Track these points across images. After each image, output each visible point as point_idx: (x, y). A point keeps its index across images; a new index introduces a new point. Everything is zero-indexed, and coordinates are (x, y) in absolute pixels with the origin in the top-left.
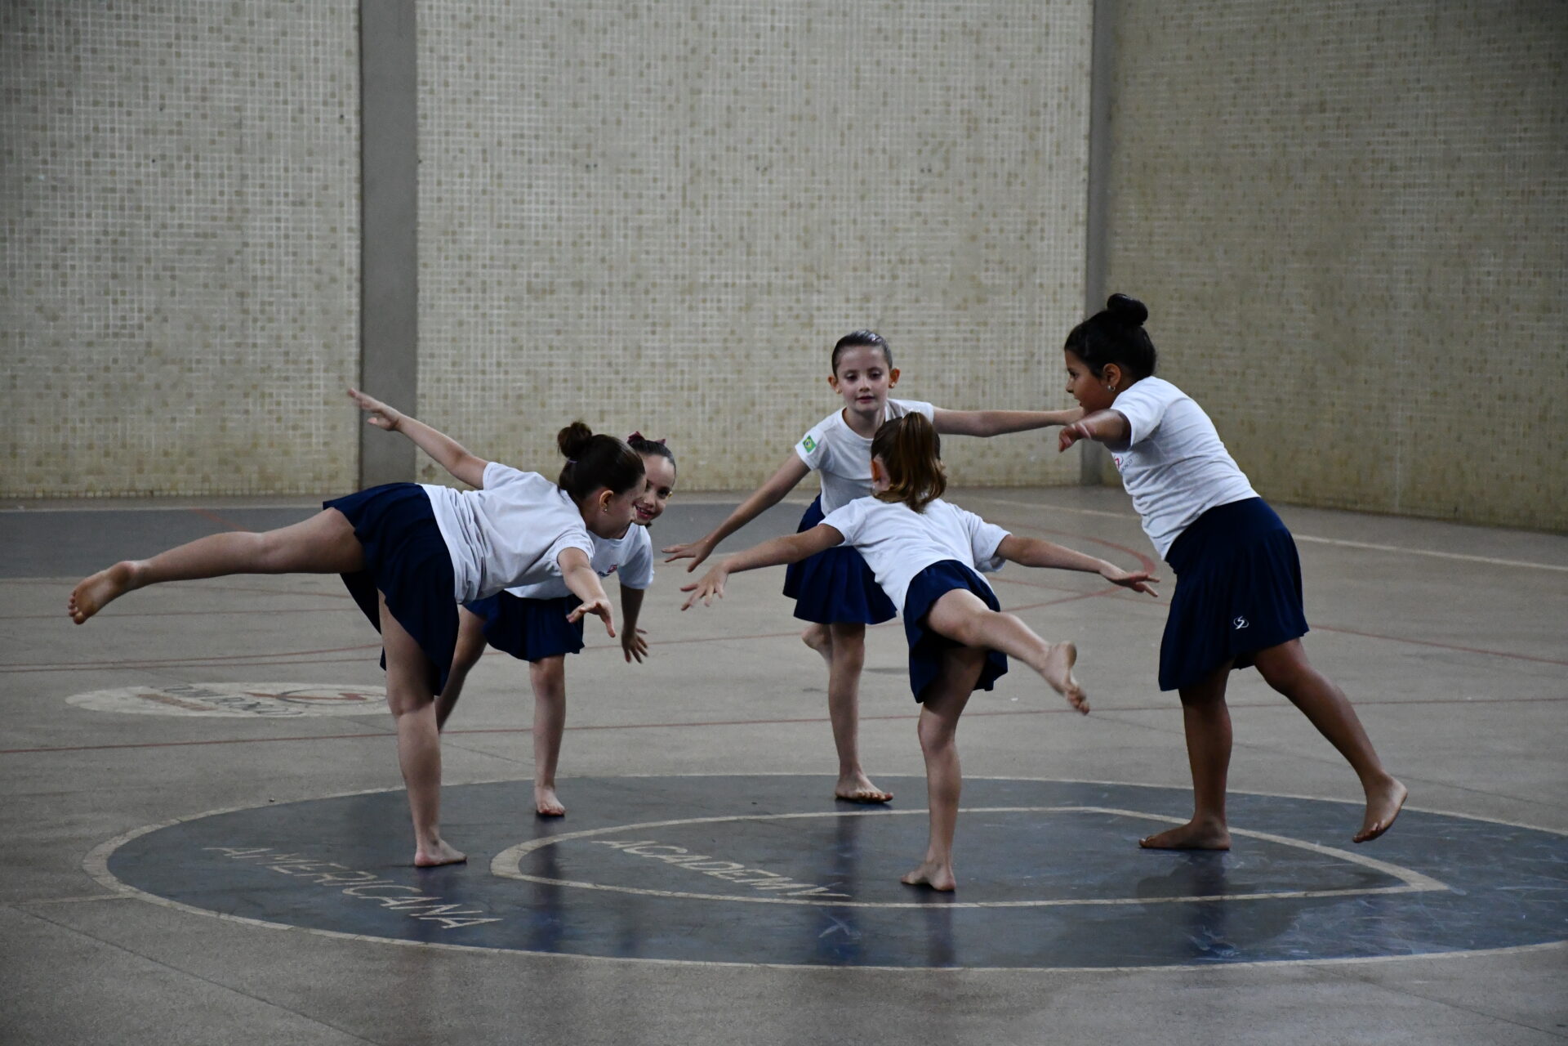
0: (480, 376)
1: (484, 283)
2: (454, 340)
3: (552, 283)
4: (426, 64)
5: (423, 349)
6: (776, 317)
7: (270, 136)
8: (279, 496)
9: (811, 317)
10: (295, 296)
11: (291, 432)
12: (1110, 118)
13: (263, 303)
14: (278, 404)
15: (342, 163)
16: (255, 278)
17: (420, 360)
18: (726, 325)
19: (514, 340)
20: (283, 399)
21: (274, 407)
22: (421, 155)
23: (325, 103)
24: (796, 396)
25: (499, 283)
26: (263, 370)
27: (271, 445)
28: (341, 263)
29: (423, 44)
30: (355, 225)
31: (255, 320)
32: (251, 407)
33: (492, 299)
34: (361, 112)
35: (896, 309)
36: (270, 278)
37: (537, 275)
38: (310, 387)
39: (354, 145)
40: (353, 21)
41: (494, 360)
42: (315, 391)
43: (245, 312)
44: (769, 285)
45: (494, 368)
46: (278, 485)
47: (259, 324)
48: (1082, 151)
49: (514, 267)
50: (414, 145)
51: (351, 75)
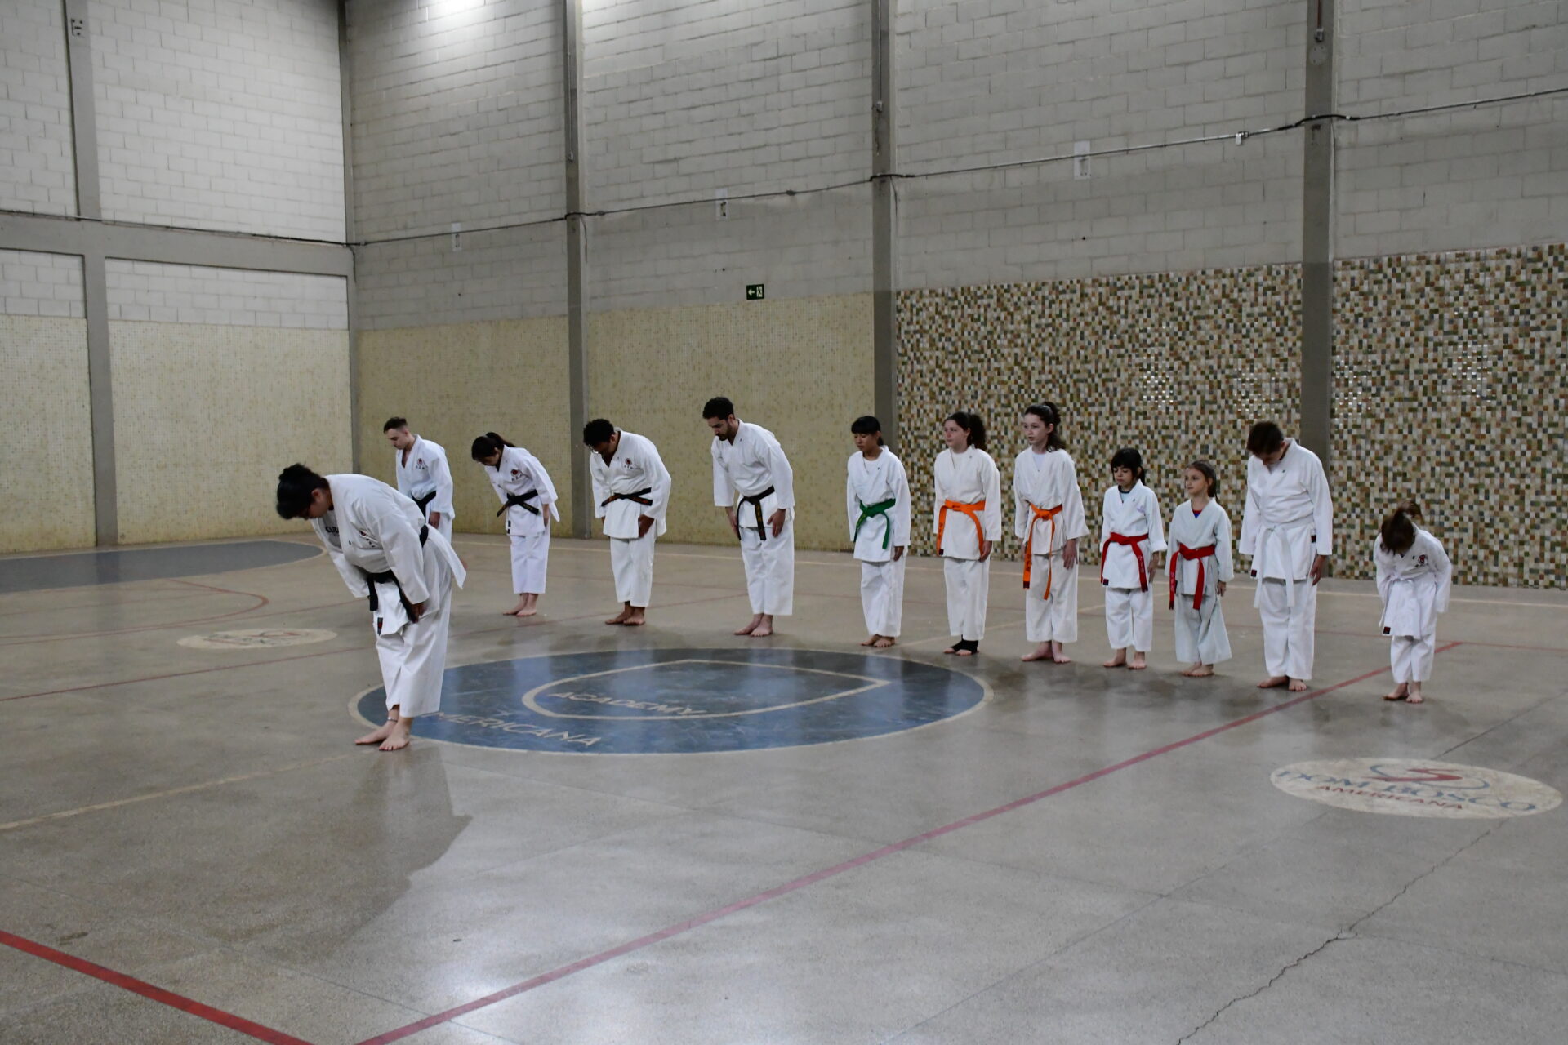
0: (140, 500)
1: (140, 465)
2: (129, 487)
3: (165, 464)
4: (115, 385)
7: (56, 414)
8: (65, 549)
10: (68, 473)
11: (69, 525)
12: (357, 401)
13: (56, 477)
14: (64, 514)
15: (84, 423)
16: (52, 467)
17: (117, 495)
18: (230, 477)
20: (65, 512)
21: (62, 516)
22: (114, 419)
23: (78, 401)
25: (146, 465)
26: (57, 502)
27: (61, 530)
28: (86, 460)
29: (114, 378)
30: (90, 446)
31: (53, 483)
32: (53, 516)
33: (143, 471)
34: (91, 404)
36: (58, 467)
37: (160, 462)
38: (76, 507)
39: (89, 416)
40: (86, 370)
41: (145, 494)
42: (77, 509)
43: (49, 480)
45: (145, 497)
46: (65, 546)
47: (55, 484)
48: (348, 412)
49: (151, 459)
50: (112, 416)
51: (86, 389)
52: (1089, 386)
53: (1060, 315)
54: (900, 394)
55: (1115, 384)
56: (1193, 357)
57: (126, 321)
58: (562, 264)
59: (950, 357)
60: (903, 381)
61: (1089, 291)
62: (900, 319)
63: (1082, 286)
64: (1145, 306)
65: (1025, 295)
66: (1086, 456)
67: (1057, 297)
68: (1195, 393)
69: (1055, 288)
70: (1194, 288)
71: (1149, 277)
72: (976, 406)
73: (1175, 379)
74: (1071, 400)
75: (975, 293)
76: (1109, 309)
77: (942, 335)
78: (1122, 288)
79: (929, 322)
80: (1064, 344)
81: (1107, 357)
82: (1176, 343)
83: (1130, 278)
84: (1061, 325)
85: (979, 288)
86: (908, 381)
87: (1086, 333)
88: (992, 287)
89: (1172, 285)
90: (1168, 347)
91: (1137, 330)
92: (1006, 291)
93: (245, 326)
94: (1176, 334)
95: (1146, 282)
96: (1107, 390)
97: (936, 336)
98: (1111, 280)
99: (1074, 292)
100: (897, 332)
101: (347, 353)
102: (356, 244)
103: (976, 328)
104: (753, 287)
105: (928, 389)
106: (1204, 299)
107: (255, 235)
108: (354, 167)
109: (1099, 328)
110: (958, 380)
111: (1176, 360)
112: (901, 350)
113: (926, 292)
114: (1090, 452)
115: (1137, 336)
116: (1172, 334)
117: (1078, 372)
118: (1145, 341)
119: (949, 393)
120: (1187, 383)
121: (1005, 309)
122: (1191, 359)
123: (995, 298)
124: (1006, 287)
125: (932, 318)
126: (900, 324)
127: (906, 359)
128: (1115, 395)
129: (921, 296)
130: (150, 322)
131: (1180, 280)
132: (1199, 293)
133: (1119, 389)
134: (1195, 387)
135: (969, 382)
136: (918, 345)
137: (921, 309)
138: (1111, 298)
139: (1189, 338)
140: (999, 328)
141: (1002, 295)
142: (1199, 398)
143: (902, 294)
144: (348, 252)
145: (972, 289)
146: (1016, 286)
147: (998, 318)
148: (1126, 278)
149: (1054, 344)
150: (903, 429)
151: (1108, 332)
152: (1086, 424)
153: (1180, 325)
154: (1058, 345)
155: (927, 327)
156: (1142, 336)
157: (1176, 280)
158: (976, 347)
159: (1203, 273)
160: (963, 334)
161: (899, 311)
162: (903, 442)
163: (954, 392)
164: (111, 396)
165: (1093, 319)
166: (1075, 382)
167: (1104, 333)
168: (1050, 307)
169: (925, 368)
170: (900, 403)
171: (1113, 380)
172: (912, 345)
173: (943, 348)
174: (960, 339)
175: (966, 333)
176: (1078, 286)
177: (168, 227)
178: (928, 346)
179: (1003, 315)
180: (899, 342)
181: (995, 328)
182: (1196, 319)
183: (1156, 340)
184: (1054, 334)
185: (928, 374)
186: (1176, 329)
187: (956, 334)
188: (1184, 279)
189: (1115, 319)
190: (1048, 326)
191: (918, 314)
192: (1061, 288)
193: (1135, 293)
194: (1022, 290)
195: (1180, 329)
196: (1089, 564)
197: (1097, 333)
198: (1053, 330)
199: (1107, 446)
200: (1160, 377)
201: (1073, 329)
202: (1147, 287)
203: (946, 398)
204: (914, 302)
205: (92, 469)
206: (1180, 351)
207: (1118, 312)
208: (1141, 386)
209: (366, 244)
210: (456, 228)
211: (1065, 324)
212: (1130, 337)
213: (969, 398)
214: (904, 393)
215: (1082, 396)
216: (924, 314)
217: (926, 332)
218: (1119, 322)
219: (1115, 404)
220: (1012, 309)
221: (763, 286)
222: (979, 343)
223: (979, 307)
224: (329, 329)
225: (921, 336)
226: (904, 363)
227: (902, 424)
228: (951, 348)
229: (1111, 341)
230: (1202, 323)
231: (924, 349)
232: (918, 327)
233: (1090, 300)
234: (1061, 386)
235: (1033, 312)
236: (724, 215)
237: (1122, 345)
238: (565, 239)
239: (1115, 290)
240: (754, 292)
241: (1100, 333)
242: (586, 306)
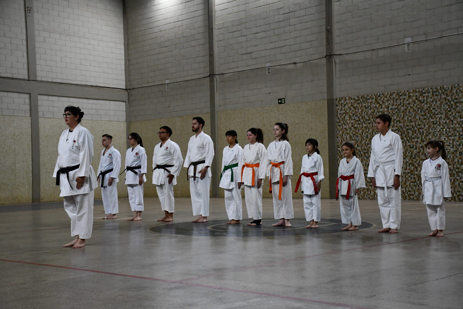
4: (41, 141)
5: (41, 181)
7: (19, 152)
10: (23, 175)
11: (23, 194)
13: (18, 176)
14: (21, 190)
15: (29, 156)
16: (17, 172)
17: (41, 183)
22: (40, 154)
23: (27, 147)
26: (18, 186)
27: (20, 196)
28: (29, 170)
29: (40, 139)
30: (31, 164)
32: (17, 191)
34: (32, 149)
36: (19, 172)
38: (25, 188)
39: (31, 153)
40: (30, 136)
43: (16, 177)
47: (18, 179)
50: (39, 154)
51: (30, 144)
52: (413, 131)
53: (400, 105)
54: (338, 137)
55: (423, 130)
56: (455, 118)
57: (45, 118)
58: (208, 93)
59: (357, 122)
60: (339, 132)
61: (412, 95)
62: (337, 109)
63: (409, 93)
64: (434, 99)
65: (386, 97)
66: (412, 158)
67: (399, 98)
68: (456, 132)
69: (398, 94)
70: (454, 91)
71: (435, 88)
72: (368, 141)
73: (448, 127)
74: (406, 137)
75: (367, 97)
76: (420, 101)
77: (354, 114)
78: (425, 93)
79: (349, 109)
80: (402, 115)
81: (420, 119)
82: (447, 113)
83: (428, 89)
84: (401, 108)
85: (368, 96)
86: (341, 132)
87: (411, 111)
88: (373, 95)
89: (445, 91)
90: (444, 114)
91: (431, 109)
92: (379, 96)
93: (88, 120)
94: (447, 109)
95: (435, 90)
96: (420, 132)
97: (351, 115)
98: (420, 90)
99: (406, 95)
100: (336, 114)
101: (126, 130)
102: (129, 89)
103: (367, 111)
104: (281, 99)
105: (349, 135)
106: (458, 95)
107: (92, 86)
108: (128, 60)
109: (416, 109)
110: (360, 131)
111: (448, 119)
112: (338, 121)
113: (347, 98)
114: (414, 157)
115: (432, 111)
116: (446, 109)
117: (408, 126)
118: (435, 113)
119: (357, 136)
120: (452, 128)
121: (378, 103)
122: (454, 119)
123: (374, 99)
124: (378, 95)
125: (350, 108)
126: (337, 110)
127: (340, 124)
128: (423, 134)
129: (346, 100)
130: (54, 118)
131: (448, 88)
132: (457, 93)
133: (425, 132)
134: (456, 130)
135: (365, 132)
136: (345, 118)
137: (345, 105)
138: (421, 97)
139: (453, 111)
140: (376, 110)
141: (377, 98)
142: (457, 133)
143: (338, 99)
144: (126, 93)
145: (365, 96)
146: (382, 94)
147: (376, 107)
148: (427, 89)
149: (398, 116)
150: (339, 150)
151: (420, 110)
152: (412, 146)
153: (449, 105)
154: (399, 116)
155: (348, 111)
156: (433, 111)
157: (447, 89)
158: (367, 118)
159: (458, 85)
160: (362, 113)
161: (337, 106)
162: (339, 156)
163: (359, 136)
164: (39, 145)
165: (414, 105)
166: (407, 130)
167: (418, 110)
168: (396, 101)
169: (347, 127)
170: (338, 141)
171: (422, 128)
172: (342, 118)
173: (354, 119)
174: (361, 115)
175: (363, 113)
176: (407, 93)
177: (61, 83)
178: (348, 118)
179: (378, 105)
180: (337, 117)
181: (375, 111)
182: (455, 103)
183: (439, 112)
184: (398, 112)
185: (349, 130)
186: (447, 107)
187: (359, 114)
188: (450, 88)
189: (422, 105)
190: (395, 109)
191: (344, 107)
192: (400, 94)
193: (430, 95)
194: (385, 95)
195: (449, 108)
196: (415, 200)
197: (415, 111)
198: (398, 110)
199: (421, 154)
200: (441, 126)
201: (406, 110)
202: (435, 92)
203: (356, 138)
204: (343, 102)
205: (31, 173)
206: (449, 116)
207: (424, 102)
208: (433, 130)
209: (133, 89)
210: (167, 82)
211: (402, 108)
212: (429, 111)
213: (365, 137)
214: (339, 137)
215: (410, 135)
216: (347, 107)
217: (348, 113)
218: (424, 106)
219: (423, 137)
220: (381, 103)
221: (284, 99)
222: (368, 117)
223: (368, 103)
224: (119, 121)
225: (346, 115)
226: (339, 126)
227: (339, 149)
228: (357, 119)
229: (421, 113)
230: (458, 104)
231: (347, 120)
232: (344, 112)
233: (412, 98)
234: (401, 131)
235: (390, 104)
236: (269, 73)
237: (425, 115)
238: (209, 84)
239: (422, 94)
240: (281, 101)
241: (417, 110)
242: (217, 108)
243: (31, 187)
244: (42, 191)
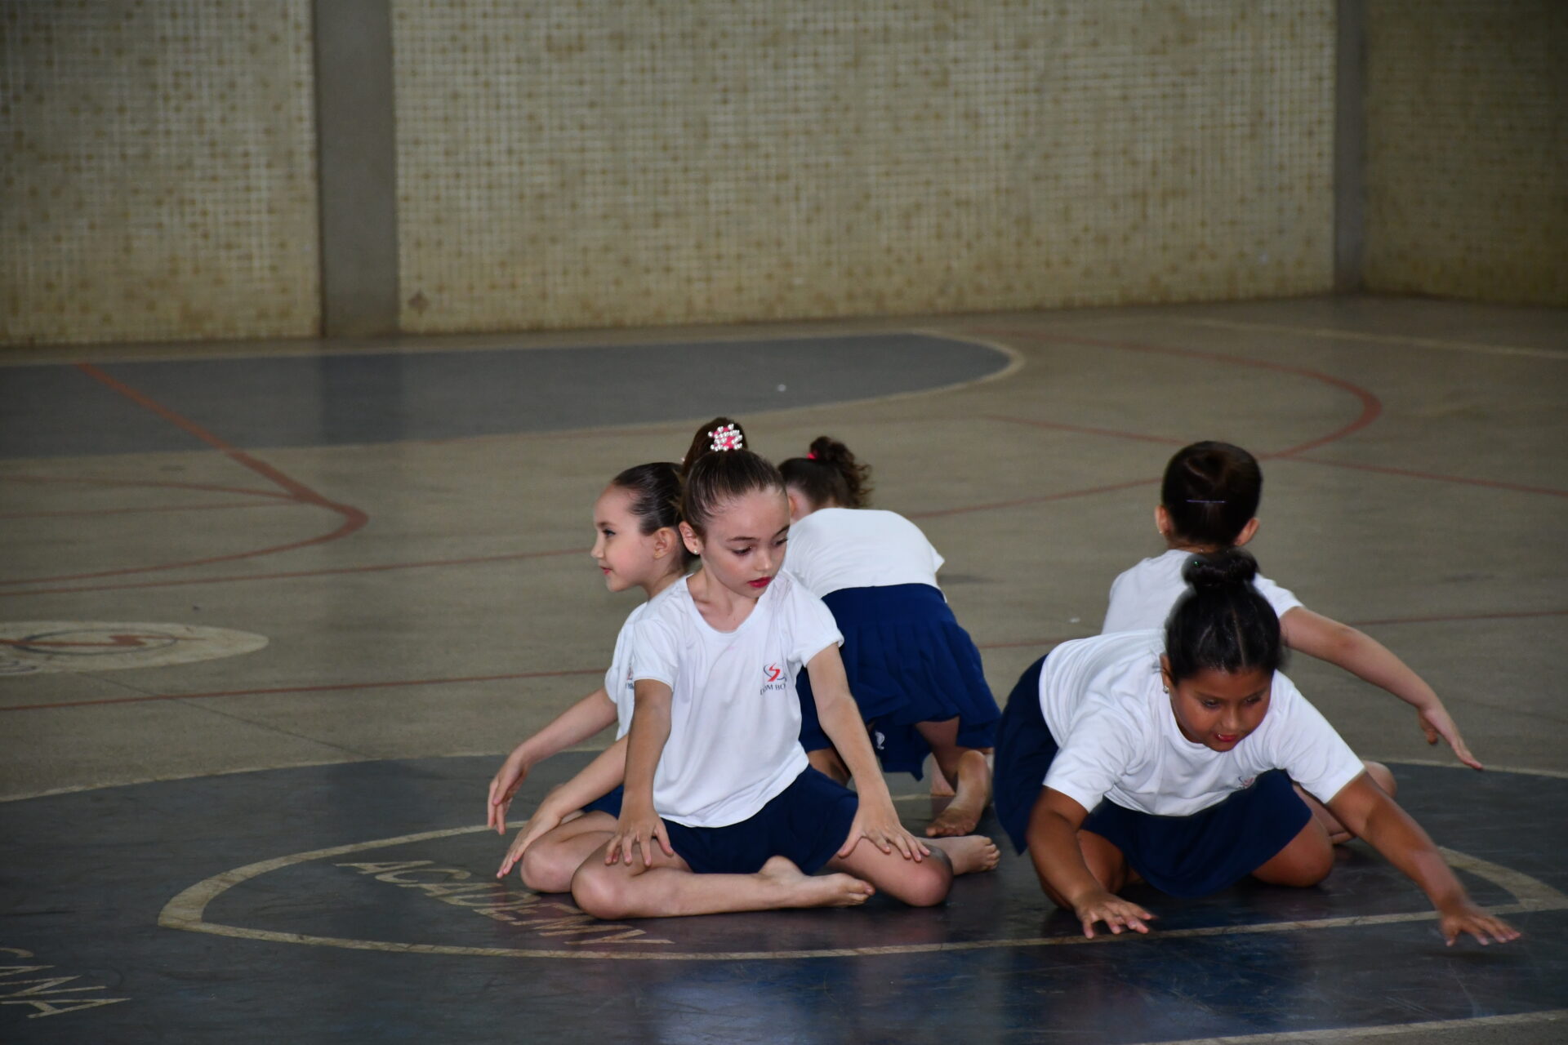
0: (484, 170)
1: (485, 38)
2: (446, 119)
3: (580, 37)
5: (402, 132)
6: (897, 74)
8: (210, 342)
9: (946, 73)
10: (221, 62)
11: (223, 253)
13: (177, 74)
14: (204, 213)
16: (164, 39)
17: (401, 149)
18: (826, 87)
19: (531, 117)
20: (210, 207)
21: (198, 219)
24: (928, 183)
25: (507, 38)
26: (180, 168)
27: (196, 271)
28: (285, 15)
31: (166, 98)
32: (165, 220)
33: (498, 61)
35: (1066, 57)
36: (186, 39)
37: (559, 26)
38: (248, 189)
41: (503, 146)
42: (254, 196)
43: (152, 86)
44: (886, 30)
45: (504, 158)
46: (208, 327)
47: (173, 103)
49: (528, 16)
205: (307, 45)
243: (309, 187)
244: (413, 222)
